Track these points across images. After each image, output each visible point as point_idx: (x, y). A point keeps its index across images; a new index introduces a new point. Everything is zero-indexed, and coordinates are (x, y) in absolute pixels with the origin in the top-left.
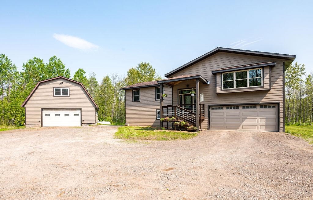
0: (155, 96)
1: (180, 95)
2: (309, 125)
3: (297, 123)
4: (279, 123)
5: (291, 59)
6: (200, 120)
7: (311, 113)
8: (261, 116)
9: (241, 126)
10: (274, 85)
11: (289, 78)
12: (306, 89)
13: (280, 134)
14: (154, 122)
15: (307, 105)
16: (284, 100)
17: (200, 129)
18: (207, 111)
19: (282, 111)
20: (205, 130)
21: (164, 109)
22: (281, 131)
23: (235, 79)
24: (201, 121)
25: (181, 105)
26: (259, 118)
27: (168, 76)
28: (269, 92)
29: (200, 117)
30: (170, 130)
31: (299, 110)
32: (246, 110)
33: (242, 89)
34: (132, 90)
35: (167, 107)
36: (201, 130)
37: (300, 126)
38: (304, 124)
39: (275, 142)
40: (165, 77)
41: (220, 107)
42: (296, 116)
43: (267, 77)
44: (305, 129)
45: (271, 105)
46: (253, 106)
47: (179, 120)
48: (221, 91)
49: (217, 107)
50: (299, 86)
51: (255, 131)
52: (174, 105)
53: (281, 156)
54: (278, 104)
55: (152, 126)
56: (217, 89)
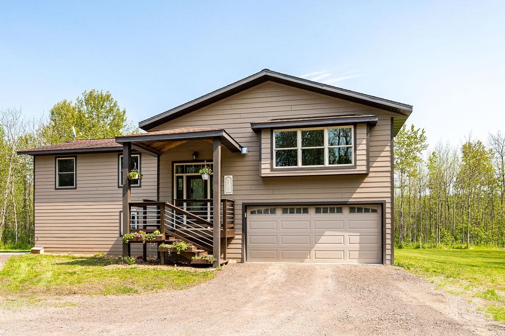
0: (117, 177)
1: (178, 177)
2: (434, 247)
3: (415, 244)
4: (384, 245)
5: (404, 112)
6: (223, 239)
7: (437, 224)
8: (351, 229)
9: (313, 252)
10: (375, 164)
11: (402, 155)
12: (428, 177)
13: (387, 268)
14: (113, 243)
15: (431, 209)
16: (392, 198)
17: (221, 261)
18: (241, 217)
19: (388, 221)
20: (235, 261)
21: (134, 209)
22: (388, 262)
23: (299, 147)
24: (226, 241)
25: (180, 203)
26: (346, 234)
27: (148, 126)
28: (367, 180)
29: (223, 233)
30: (151, 263)
31: (418, 218)
32: (322, 216)
33: (314, 170)
34: (54, 156)
35: (144, 205)
36: (226, 263)
37: (419, 249)
38: (426, 245)
39: (375, 287)
40: (141, 128)
41: (269, 208)
42: (413, 229)
43: (362, 147)
44: (427, 257)
45: (371, 207)
46: (336, 207)
47: (171, 239)
48: (271, 171)
49: (263, 209)
50: (418, 171)
51: (340, 263)
52: (162, 200)
53: (386, 324)
54: (382, 205)
55: (109, 253)
56: (263, 166)
